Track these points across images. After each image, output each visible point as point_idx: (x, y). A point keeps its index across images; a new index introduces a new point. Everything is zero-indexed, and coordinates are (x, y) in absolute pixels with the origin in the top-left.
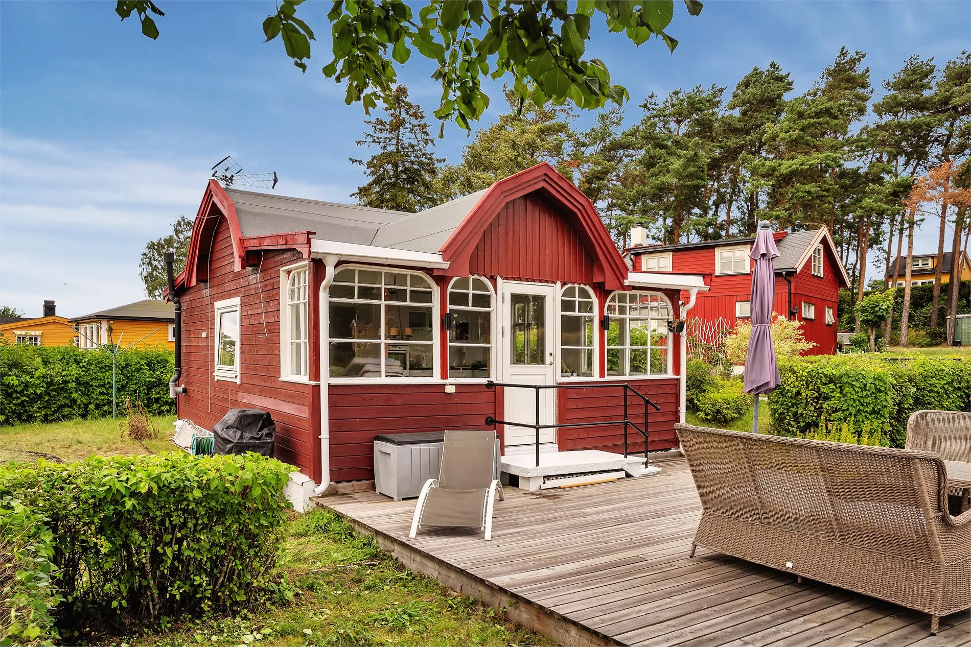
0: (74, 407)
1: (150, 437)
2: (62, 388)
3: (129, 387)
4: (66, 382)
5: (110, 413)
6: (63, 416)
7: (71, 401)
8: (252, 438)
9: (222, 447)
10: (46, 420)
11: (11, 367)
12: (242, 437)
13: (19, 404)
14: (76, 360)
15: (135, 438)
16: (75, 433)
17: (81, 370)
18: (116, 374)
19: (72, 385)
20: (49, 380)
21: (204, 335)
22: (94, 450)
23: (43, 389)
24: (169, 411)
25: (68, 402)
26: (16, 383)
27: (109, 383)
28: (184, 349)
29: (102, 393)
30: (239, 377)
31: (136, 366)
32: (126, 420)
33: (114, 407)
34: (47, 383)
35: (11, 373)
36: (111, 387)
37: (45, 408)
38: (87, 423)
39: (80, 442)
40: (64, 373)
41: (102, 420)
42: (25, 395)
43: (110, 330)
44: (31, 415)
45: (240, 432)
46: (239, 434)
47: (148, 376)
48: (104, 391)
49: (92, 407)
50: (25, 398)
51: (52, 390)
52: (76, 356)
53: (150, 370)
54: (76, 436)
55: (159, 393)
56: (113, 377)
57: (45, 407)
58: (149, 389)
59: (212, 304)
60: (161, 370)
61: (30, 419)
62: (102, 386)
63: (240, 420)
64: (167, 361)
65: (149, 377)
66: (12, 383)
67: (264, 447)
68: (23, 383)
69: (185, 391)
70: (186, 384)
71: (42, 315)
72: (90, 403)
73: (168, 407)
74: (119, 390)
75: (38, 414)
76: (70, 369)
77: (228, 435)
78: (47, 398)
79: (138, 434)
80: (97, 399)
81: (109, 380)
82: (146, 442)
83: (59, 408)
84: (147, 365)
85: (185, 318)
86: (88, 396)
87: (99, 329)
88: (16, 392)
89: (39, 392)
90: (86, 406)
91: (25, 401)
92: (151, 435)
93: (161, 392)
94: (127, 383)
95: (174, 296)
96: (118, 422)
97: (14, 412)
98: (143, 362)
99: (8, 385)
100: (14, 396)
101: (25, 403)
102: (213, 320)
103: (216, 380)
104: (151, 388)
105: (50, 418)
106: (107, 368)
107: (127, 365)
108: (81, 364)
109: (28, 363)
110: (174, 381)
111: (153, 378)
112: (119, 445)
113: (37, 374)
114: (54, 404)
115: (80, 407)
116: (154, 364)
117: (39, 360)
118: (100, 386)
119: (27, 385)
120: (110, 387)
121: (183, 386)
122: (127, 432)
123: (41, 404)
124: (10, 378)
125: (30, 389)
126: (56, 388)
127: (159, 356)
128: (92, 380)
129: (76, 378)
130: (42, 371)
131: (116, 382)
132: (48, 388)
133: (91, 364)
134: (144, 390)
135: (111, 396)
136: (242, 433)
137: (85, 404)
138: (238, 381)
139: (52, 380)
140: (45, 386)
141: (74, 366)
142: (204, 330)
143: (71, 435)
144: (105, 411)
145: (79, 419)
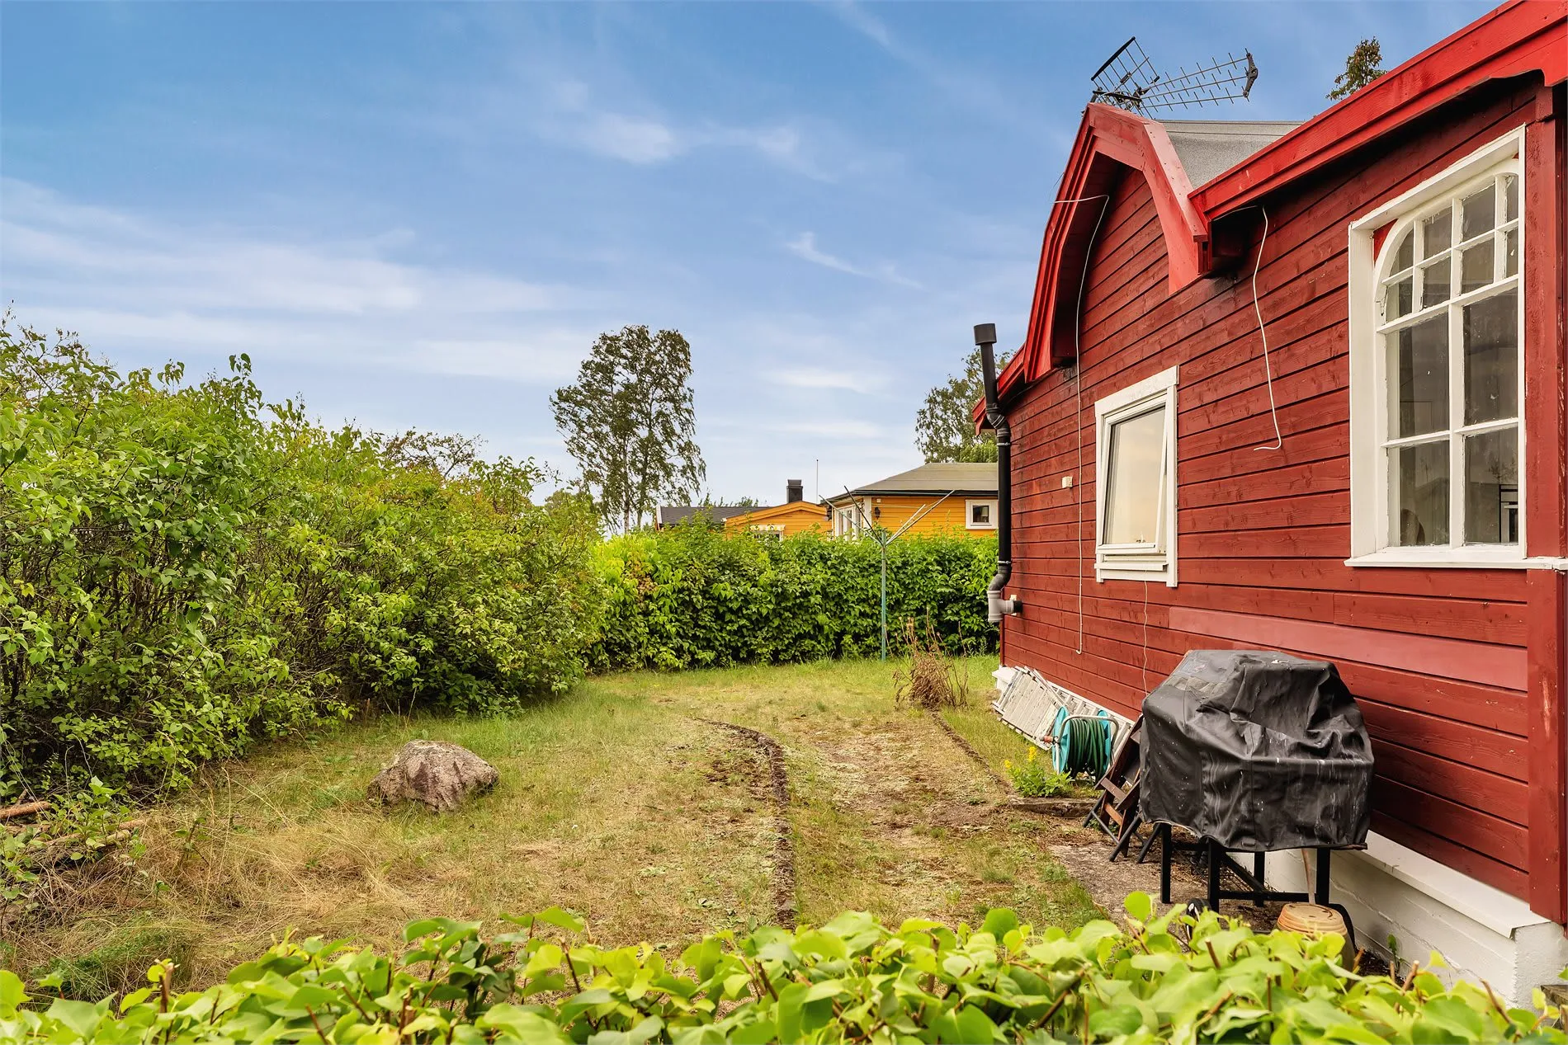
0: (820, 638)
1: (951, 703)
2: (801, 606)
3: (909, 605)
4: (805, 595)
5: (877, 649)
6: (803, 653)
7: (814, 628)
8: (1300, 748)
9: (1187, 768)
10: (776, 660)
11: (722, 568)
12: (1264, 746)
13: (735, 633)
14: (822, 557)
15: (923, 704)
16: (816, 688)
17: (829, 573)
18: (887, 579)
19: (816, 599)
20: (780, 590)
21: (1066, 482)
22: (847, 726)
23: (771, 607)
24: (976, 648)
25: (807, 628)
26: (729, 593)
27: (875, 596)
28: (1015, 523)
29: (863, 615)
30: (1172, 569)
31: (920, 566)
32: (905, 666)
33: (884, 638)
34: (777, 595)
35: (723, 578)
36: (878, 603)
37: (775, 640)
38: (840, 666)
39: (823, 709)
40: (804, 578)
41: (865, 662)
42: (744, 616)
43: (877, 512)
44: (753, 651)
45: (1257, 728)
46: (1253, 733)
47: (941, 584)
48: (868, 610)
49: (847, 639)
50: (743, 622)
51: (786, 609)
52: (823, 548)
53: (943, 572)
54: (818, 694)
55: (957, 613)
56: (882, 586)
57: (775, 638)
58: (942, 607)
59: (1089, 409)
60: (962, 572)
61: (751, 657)
62: (864, 601)
63: (1249, 689)
64: (972, 557)
65: (941, 586)
66: (723, 593)
67: (1343, 782)
68: (740, 595)
69: (1018, 607)
70: (1022, 591)
71: (785, 501)
72: (844, 632)
73: (972, 640)
74: (891, 608)
75: (765, 650)
76: (813, 570)
77: (1214, 734)
78: (777, 622)
79: (930, 696)
80: (855, 625)
81: (876, 591)
82: (944, 713)
83: (795, 640)
84: (939, 563)
85: (1018, 458)
86: (841, 618)
87: (860, 511)
88: (731, 610)
89: (764, 612)
90: (840, 636)
91: (744, 626)
92: (953, 698)
93: (962, 613)
94: (905, 596)
95: (997, 412)
96: (892, 668)
97: (727, 646)
98: (931, 559)
99: (718, 599)
100: (728, 617)
101: (744, 630)
102: (1090, 444)
103: (1099, 580)
104: (945, 605)
105: (781, 657)
106: (872, 570)
107: (905, 564)
108: (829, 563)
109: (747, 560)
110: (997, 588)
111: (947, 586)
112: (893, 717)
113: (762, 579)
114: (789, 632)
115: (827, 639)
116: (950, 562)
117: (764, 556)
118: (860, 601)
119: (747, 600)
120: (876, 604)
121: (1014, 597)
122: (907, 690)
123: (767, 632)
124: (721, 585)
125: (752, 606)
126: (790, 604)
127: (957, 548)
128: (847, 590)
129: (823, 588)
130: (769, 575)
131: (887, 593)
132: (778, 604)
133: (846, 562)
134: (933, 608)
135: (878, 620)
136: (1264, 732)
137: (836, 634)
138: (1171, 580)
139: (784, 590)
140: (773, 601)
141: (819, 566)
142: (1066, 473)
143: (809, 691)
144: (868, 646)
145: (827, 661)
